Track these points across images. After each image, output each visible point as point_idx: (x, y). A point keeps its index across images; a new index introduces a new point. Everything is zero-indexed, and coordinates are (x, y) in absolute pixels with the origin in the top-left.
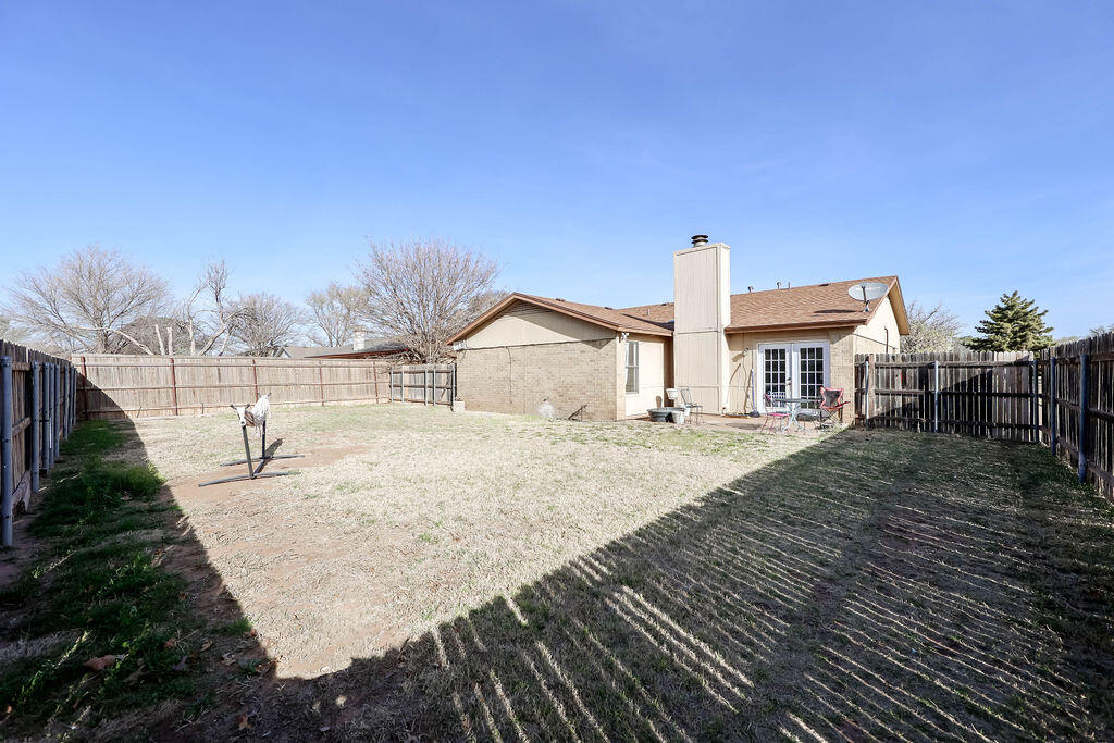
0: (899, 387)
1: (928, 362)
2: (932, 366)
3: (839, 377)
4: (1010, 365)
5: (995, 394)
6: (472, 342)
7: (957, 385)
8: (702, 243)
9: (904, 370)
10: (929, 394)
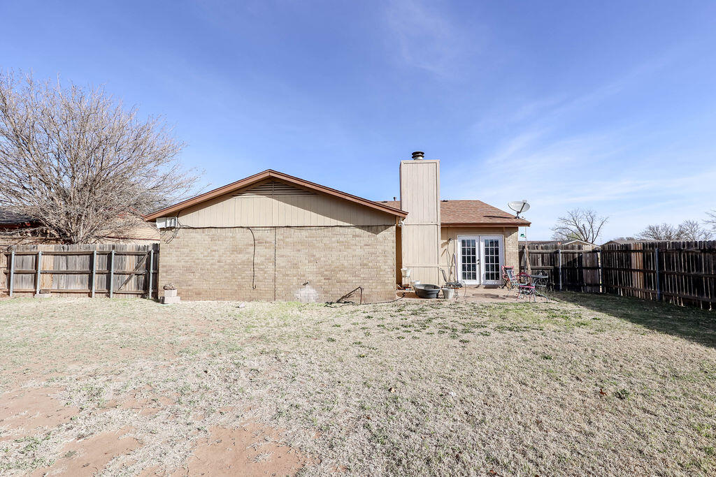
0: (540, 265)
1: (554, 250)
2: (557, 252)
3: (510, 259)
4: (590, 252)
5: (584, 268)
6: (184, 220)
7: (568, 263)
8: (421, 158)
9: (543, 254)
10: (556, 269)
